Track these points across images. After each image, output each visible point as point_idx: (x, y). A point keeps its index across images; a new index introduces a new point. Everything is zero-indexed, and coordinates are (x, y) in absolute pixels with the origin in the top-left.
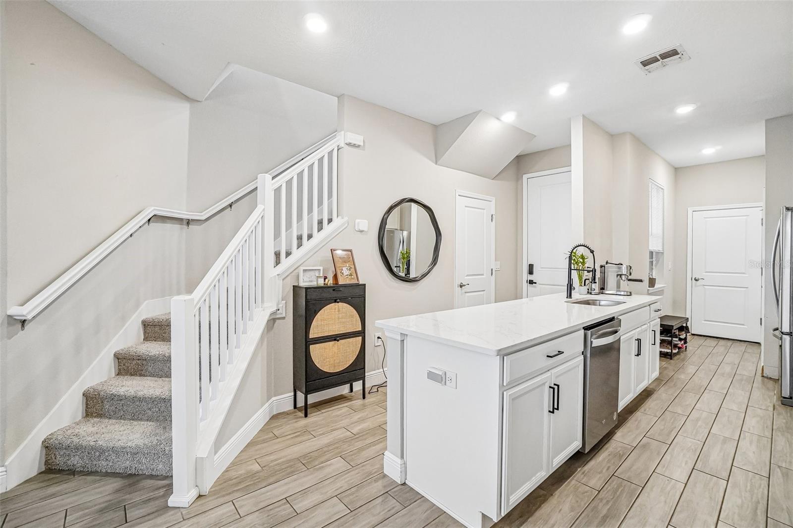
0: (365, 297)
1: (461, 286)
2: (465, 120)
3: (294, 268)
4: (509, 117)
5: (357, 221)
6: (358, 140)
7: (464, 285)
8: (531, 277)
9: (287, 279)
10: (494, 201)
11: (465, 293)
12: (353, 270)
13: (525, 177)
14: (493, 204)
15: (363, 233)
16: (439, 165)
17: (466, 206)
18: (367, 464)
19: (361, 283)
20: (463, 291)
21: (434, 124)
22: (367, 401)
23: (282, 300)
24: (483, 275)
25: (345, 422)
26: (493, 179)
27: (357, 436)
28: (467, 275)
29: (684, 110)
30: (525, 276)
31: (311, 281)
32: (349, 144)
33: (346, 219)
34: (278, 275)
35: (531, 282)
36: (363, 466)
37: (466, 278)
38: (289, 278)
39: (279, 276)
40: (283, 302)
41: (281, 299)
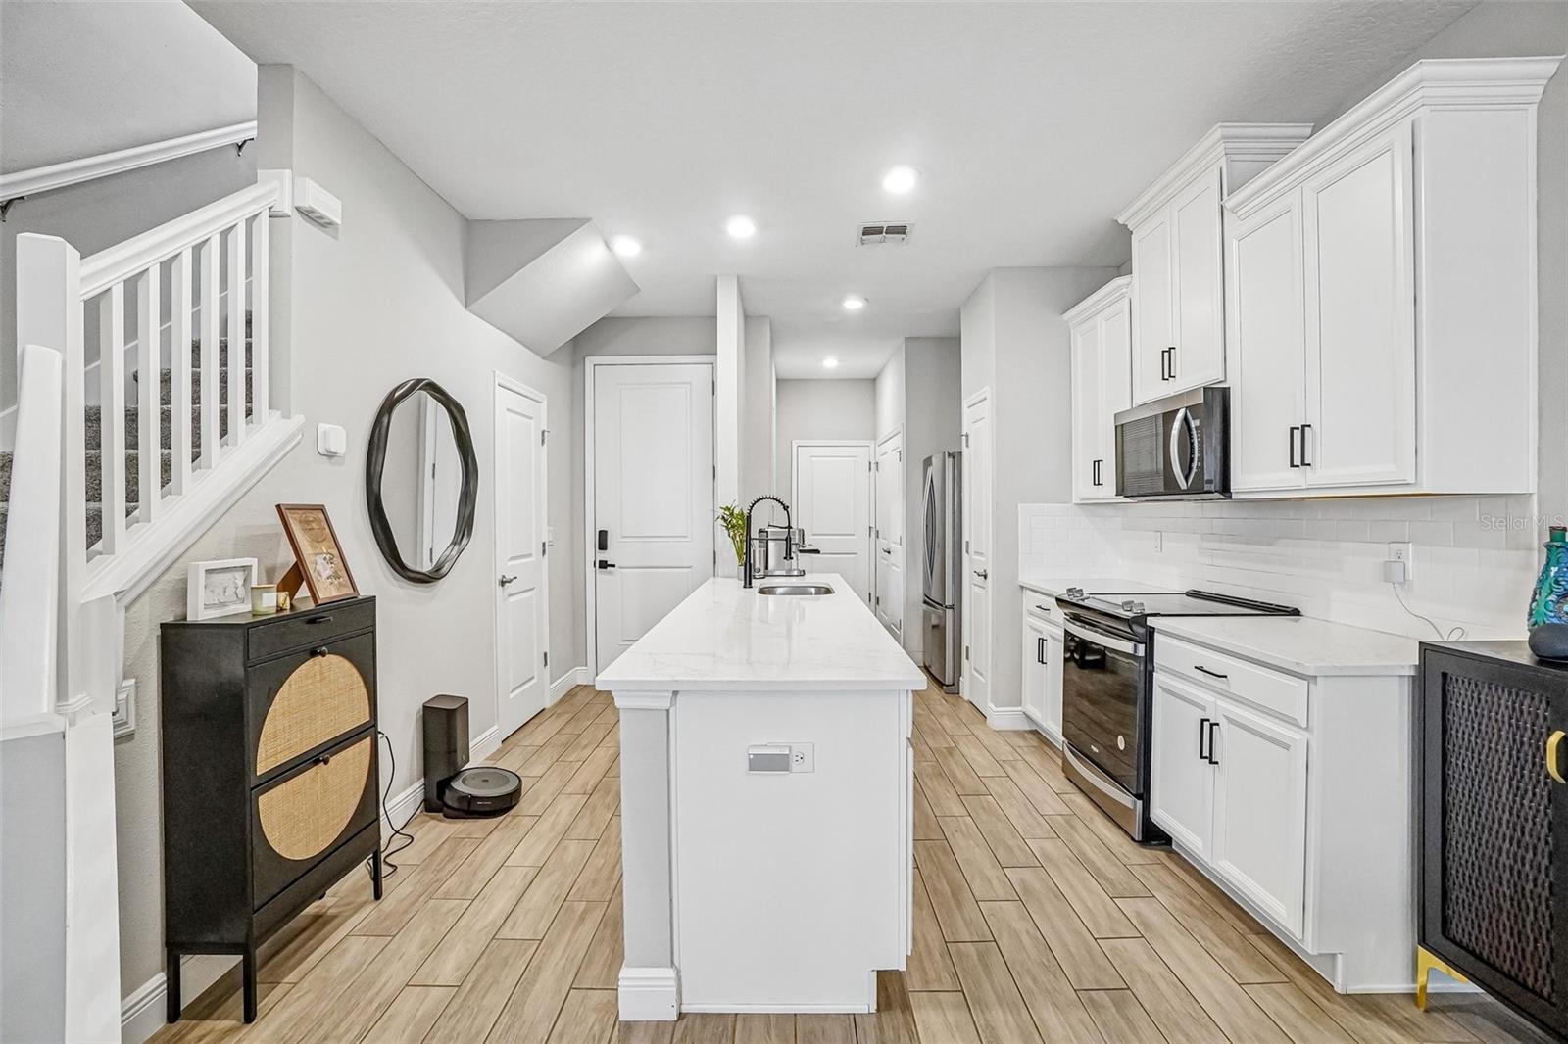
0: (374, 632)
1: (503, 583)
2: (555, 229)
3: (162, 568)
4: (628, 248)
5: (323, 427)
6: (330, 206)
7: (510, 581)
8: (602, 556)
9: (138, 606)
10: (545, 402)
11: (509, 596)
12: (337, 560)
13: (590, 362)
14: (545, 404)
15: (335, 459)
16: (471, 311)
17: (508, 410)
18: (565, 1027)
19: (363, 593)
20: (506, 593)
21: (466, 216)
22: (389, 901)
23: (125, 677)
24: (530, 555)
25: (395, 974)
26: (543, 358)
27: (468, 986)
28: (512, 559)
29: (853, 304)
30: (592, 554)
31: (223, 605)
32: (306, 213)
33: (298, 419)
34: (116, 594)
35: (603, 565)
36: (561, 1036)
37: (509, 563)
38: (146, 598)
39: (119, 596)
40: (126, 683)
41: (121, 677)
